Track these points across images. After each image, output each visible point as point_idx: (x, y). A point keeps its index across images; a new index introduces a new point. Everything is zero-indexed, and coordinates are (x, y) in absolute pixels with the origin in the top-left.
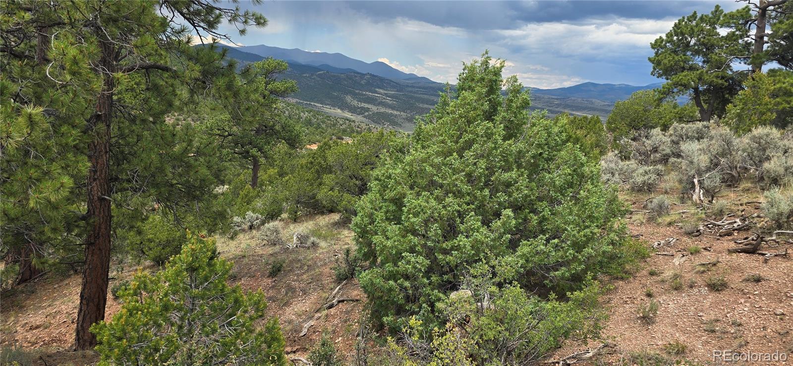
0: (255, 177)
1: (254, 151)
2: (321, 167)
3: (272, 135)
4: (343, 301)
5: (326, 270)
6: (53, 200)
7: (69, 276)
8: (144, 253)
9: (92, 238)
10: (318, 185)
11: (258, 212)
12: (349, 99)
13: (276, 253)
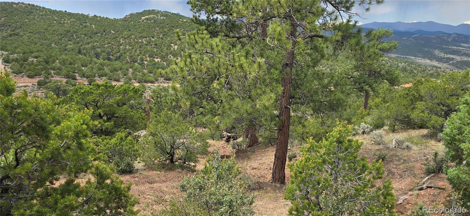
0: (366, 104)
1: (367, 87)
2: (414, 97)
3: (378, 77)
4: (431, 187)
5: (418, 165)
6: (267, 105)
7: (269, 147)
8: (304, 139)
9: (281, 127)
10: (411, 109)
11: (368, 123)
12: (437, 52)
13: (381, 149)
